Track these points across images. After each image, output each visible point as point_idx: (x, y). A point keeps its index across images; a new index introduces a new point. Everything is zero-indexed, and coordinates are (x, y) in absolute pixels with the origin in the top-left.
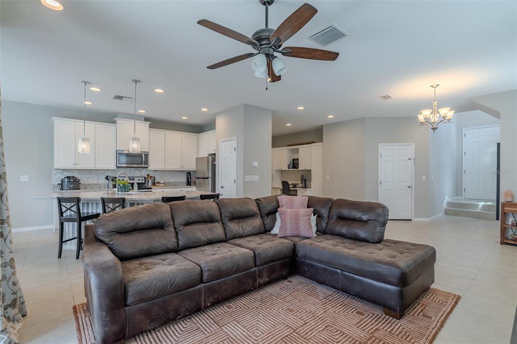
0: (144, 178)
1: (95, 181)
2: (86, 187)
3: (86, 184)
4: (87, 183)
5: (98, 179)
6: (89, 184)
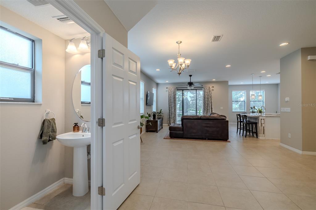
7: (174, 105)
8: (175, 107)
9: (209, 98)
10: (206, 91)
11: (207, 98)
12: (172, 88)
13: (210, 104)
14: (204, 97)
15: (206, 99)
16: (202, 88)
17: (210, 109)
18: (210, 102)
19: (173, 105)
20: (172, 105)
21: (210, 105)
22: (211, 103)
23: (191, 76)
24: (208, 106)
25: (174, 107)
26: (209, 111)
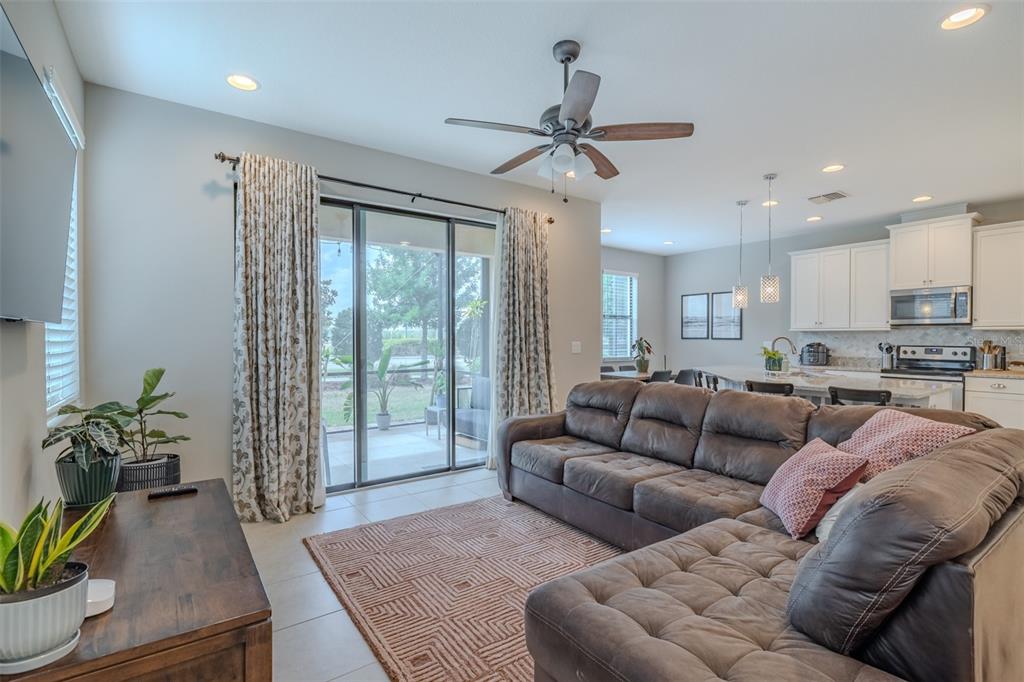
0: (968, 351)
1: (862, 353)
2: (845, 363)
3: (845, 358)
4: (848, 356)
5: (867, 349)
6: (850, 358)
8: (309, 343)
9: (537, 285)
10: (521, 239)
11: (526, 286)
13: (539, 320)
14: (511, 279)
15: (522, 291)
16: (497, 219)
17: (542, 355)
18: (539, 310)
19: (295, 327)
20: (285, 327)
21: (540, 329)
22: (545, 316)
24: (527, 336)
25: (302, 344)
26: (533, 366)
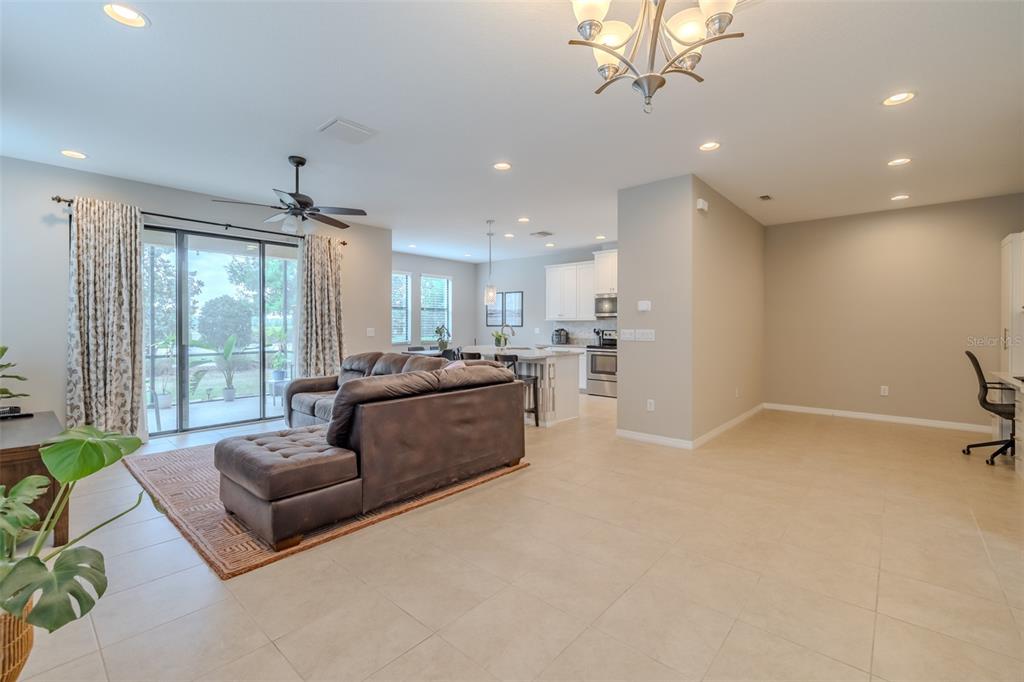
5: (588, 332)
7: (126, 315)
8: (133, 329)
9: (331, 288)
10: (318, 257)
11: (322, 290)
12: (108, 214)
13: (333, 313)
14: (309, 285)
15: (318, 293)
16: (299, 242)
17: (335, 338)
18: (333, 306)
19: (121, 317)
20: (113, 318)
21: (334, 319)
22: (338, 310)
23: (299, 162)
24: (323, 324)
26: (327, 345)
